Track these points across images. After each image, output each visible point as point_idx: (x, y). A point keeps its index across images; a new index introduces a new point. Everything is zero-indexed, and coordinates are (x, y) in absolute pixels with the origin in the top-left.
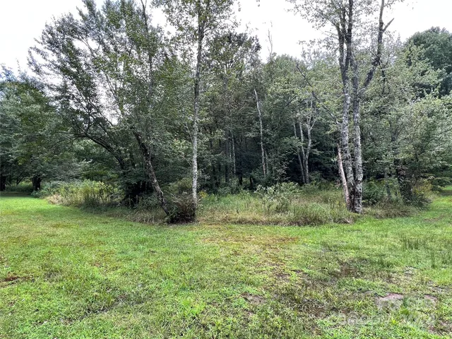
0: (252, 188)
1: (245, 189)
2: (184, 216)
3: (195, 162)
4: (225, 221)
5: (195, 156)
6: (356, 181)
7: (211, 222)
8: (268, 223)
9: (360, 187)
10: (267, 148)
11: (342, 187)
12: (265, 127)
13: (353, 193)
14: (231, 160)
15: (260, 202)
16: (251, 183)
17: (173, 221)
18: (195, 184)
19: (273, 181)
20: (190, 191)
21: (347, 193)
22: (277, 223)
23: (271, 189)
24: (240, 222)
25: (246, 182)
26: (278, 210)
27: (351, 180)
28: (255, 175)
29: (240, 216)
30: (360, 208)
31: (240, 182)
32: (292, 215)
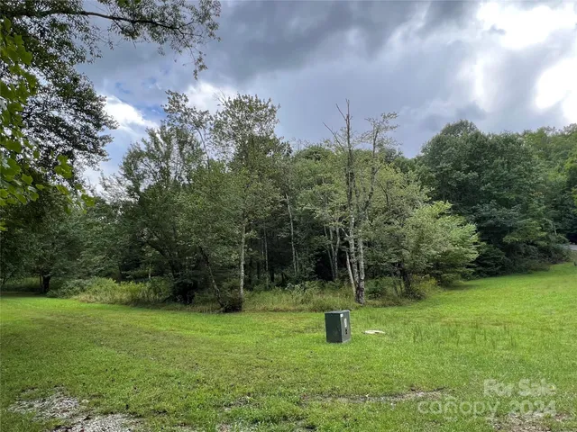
0: (282, 284)
1: (277, 286)
2: (234, 307)
3: (243, 268)
4: (265, 310)
5: (243, 263)
6: (360, 280)
7: (254, 310)
8: (294, 311)
9: (362, 284)
10: (297, 247)
11: (350, 285)
12: (295, 228)
13: (359, 289)
14: (263, 257)
15: (290, 297)
16: (283, 280)
17: (227, 311)
18: (242, 283)
19: (303, 278)
20: (238, 288)
21: (354, 289)
22: (301, 310)
23: (297, 286)
24: (275, 311)
25: (277, 279)
26: (302, 302)
27: (357, 279)
28: (287, 272)
29: (275, 307)
30: (364, 299)
31: (272, 279)
32: (312, 305)
